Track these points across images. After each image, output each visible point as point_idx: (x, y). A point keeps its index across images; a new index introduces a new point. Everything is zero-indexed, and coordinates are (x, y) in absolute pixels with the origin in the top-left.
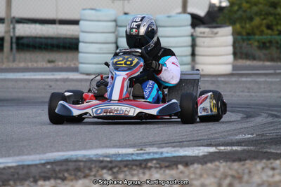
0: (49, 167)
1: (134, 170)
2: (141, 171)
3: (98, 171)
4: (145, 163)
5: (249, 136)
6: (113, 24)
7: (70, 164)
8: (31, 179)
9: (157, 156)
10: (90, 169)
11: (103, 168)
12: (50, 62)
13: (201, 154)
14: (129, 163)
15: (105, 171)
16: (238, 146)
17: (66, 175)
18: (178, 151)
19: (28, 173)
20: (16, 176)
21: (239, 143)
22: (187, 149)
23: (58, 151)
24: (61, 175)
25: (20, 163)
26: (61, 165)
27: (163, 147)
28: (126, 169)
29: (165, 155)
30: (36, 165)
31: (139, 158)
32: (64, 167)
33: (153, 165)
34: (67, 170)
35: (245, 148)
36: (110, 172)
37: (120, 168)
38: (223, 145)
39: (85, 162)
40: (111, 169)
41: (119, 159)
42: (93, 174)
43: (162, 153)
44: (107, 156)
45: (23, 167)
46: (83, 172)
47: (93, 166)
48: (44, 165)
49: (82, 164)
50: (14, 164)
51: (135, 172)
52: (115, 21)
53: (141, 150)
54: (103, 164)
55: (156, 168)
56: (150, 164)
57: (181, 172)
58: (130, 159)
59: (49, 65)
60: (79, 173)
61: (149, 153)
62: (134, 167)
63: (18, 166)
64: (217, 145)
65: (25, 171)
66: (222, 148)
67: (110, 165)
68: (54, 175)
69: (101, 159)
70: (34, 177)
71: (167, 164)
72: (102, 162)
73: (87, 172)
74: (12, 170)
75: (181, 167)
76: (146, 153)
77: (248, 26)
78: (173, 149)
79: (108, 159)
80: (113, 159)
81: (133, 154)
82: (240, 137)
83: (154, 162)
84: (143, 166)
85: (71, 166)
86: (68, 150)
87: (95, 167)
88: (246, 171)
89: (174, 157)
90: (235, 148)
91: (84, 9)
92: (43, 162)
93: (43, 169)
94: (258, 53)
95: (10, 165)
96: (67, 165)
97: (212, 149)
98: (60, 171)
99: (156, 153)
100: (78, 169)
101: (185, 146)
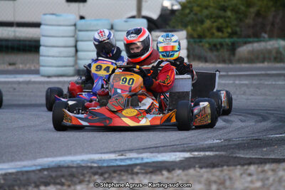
0: (46, 173)
1: (123, 175)
2: (130, 176)
3: (90, 177)
4: (130, 168)
5: (217, 141)
6: (73, 28)
7: (63, 170)
8: (33, 185)
9: (138, 162)
10: (83, 175)
11: (95, 174)
12: (10, 64)
13: (178, 160)
14: (116, 169)
15: (97, 177)
16: (210, 151)
17: (63, 180)
18: (157, 156)
19: (28, 179)
20: (18, 182)
21: (210, 148)
22: (164, 154)
23: (47, 157)
24: (58, 181)
25: (19, 170)
26: (56, 171)
27: (142, 153)
28: (115, 175)
29: (146, 161)
30: (33, 171)
31: (123, 164)
32: (59, 173)
33: (139, 171)
34: (63, 176)
35: (217, 153)
36: (102, 178)
37: (110, 174)
38: (196, 151)
39: (77, 167)
40: (102, 175)
41: (105, 165)
42: (87, 179)
43: (142, 159)
44: (93, 162)
45: (23, 173)
46: (78, 178)
47: (85, 172)
48: (40, 170)
49: (74, 170)
50: (13, 171)
51: (124, 178)
52: (75, 25)
53: (122, 155)
54: (92, 170)
55: (143, 173)
56: (135, 170)
57: (167, 178)
58: (115, 164)
59: (11, 68)
60: (75, 179)
61: (131, 159)
62: (123, 173)
63: (18, 172)
64: (191, 151)
65: (25, 177)
66: (196, 153)
67: (100, 171)
68: (53, 181)
69: (89, 164)
70: (35, 183)
71: (151, 170)
72: (91, 167)
73: (82, 177)
74: (14, 176)
75: (165, 173)
76: (127, 159)
77: (199, 29)
78: (151, 155)
79: (95, 165)
80: (100, 165)
81: (116, 160)
82: (209, 142)
83: (138, 167)
84: (130, 171)
85: (65, 172)
86: (56, 156)
87: (88, 173)
88: (227, 177)
89: (154, 162)
90: (207, 153)
91: (45, 14)
92: (39, 168)
93: (41, 175)
94: (209, 54)
95: (10, 171)
96: (61, 171)
97: (187, 155)
98: (57, 177)
99: (137, 159)
100: (72, 175)
101: (162, 152)
